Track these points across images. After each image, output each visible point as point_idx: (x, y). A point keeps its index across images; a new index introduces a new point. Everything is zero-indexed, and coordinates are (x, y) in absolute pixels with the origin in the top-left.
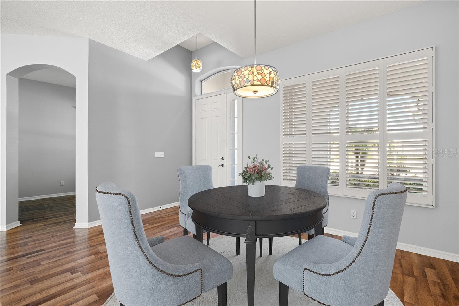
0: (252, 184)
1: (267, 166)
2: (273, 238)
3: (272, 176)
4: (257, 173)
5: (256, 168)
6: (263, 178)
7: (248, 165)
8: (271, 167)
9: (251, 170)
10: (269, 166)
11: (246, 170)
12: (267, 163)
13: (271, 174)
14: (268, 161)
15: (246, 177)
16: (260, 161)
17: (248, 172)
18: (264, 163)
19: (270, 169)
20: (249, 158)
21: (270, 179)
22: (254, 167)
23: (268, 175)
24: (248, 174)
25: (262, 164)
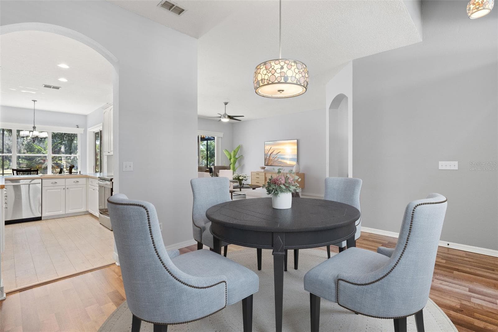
2: (299, 250)
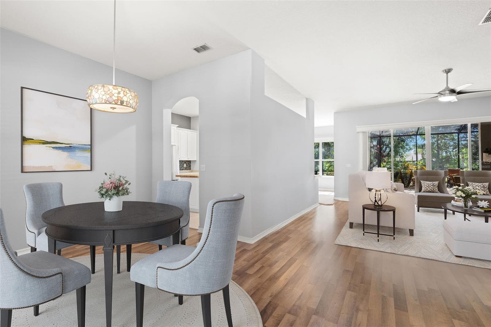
0: (109, 199)
1: (124, 182)
3: (129, 191)
4: (114, 188)
5: (113, 184)
6: (120, 193)
7: (105, 181)
8: (128, 183)
9: (108, 186)
10: (127, 182)
11: (102, 186)
12: (125, 179)
13: (128, 189)
14: (125, 177)
15: (103, 192)
16: (117, 177)
17: (104, 188)
18: (121, 179)
19: (127, 184)
20: (106, 174)
21: (128, 194)
22: (111, 183)
23: (126, 191)
24: (105, 190)
25: (119, 180)
